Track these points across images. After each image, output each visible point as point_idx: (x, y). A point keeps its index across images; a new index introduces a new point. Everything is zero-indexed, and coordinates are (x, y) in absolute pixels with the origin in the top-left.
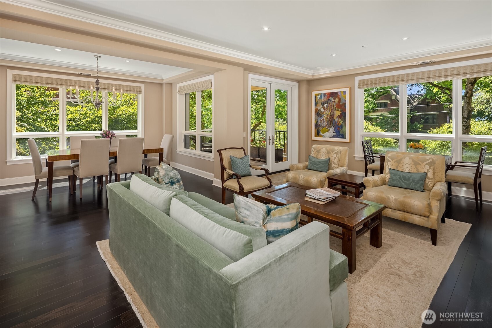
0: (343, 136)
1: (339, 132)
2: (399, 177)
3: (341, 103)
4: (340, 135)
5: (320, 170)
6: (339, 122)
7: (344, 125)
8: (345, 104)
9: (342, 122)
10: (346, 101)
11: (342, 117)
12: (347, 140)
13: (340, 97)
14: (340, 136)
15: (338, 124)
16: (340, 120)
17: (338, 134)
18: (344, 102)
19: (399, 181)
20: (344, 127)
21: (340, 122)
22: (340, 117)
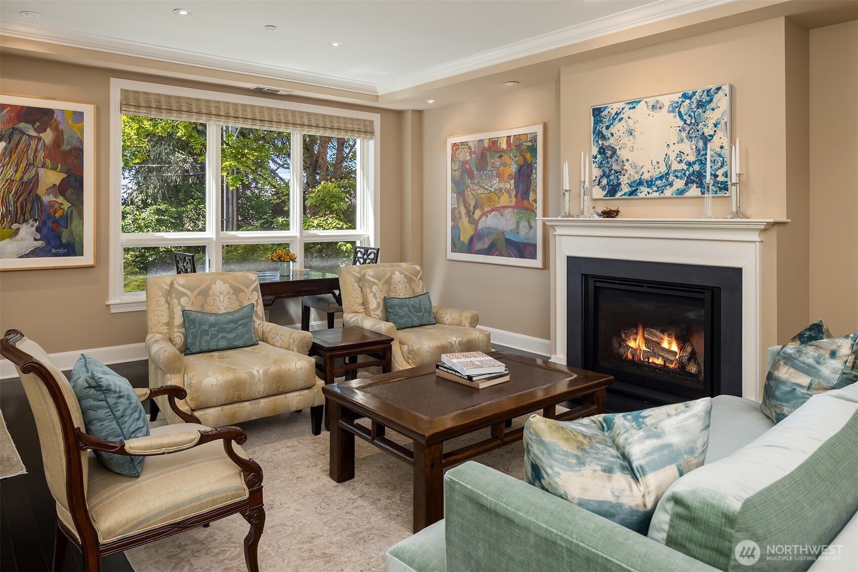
0: (74, 249)
1: (59, 237)
2: (408, 308)
3: (65, 147)
4: (61, 245)
5: (240, 343)
6: (57, 206)
7: (75, 213)
8: (78, 152)
9: (66, 205)
10: (82, 142)
11: (70, 191)
12: (87, 259)
13: (61, 127)
14: (61, 251)
15: (55, 212)
16: (60, 199)
17: (52, 243)
18: (75, 143)
19: (410, 317)
20: (75, 222)
21: (61, 204)
22: (61, 189)
